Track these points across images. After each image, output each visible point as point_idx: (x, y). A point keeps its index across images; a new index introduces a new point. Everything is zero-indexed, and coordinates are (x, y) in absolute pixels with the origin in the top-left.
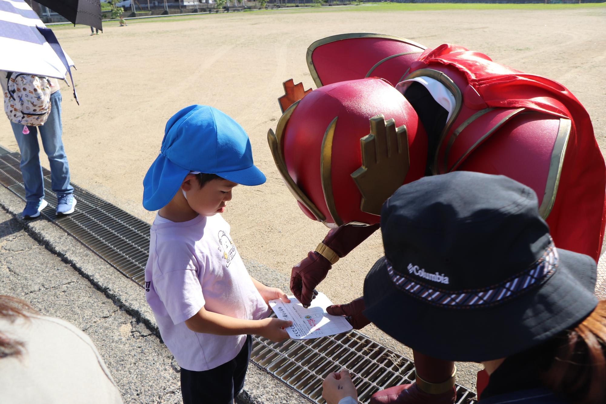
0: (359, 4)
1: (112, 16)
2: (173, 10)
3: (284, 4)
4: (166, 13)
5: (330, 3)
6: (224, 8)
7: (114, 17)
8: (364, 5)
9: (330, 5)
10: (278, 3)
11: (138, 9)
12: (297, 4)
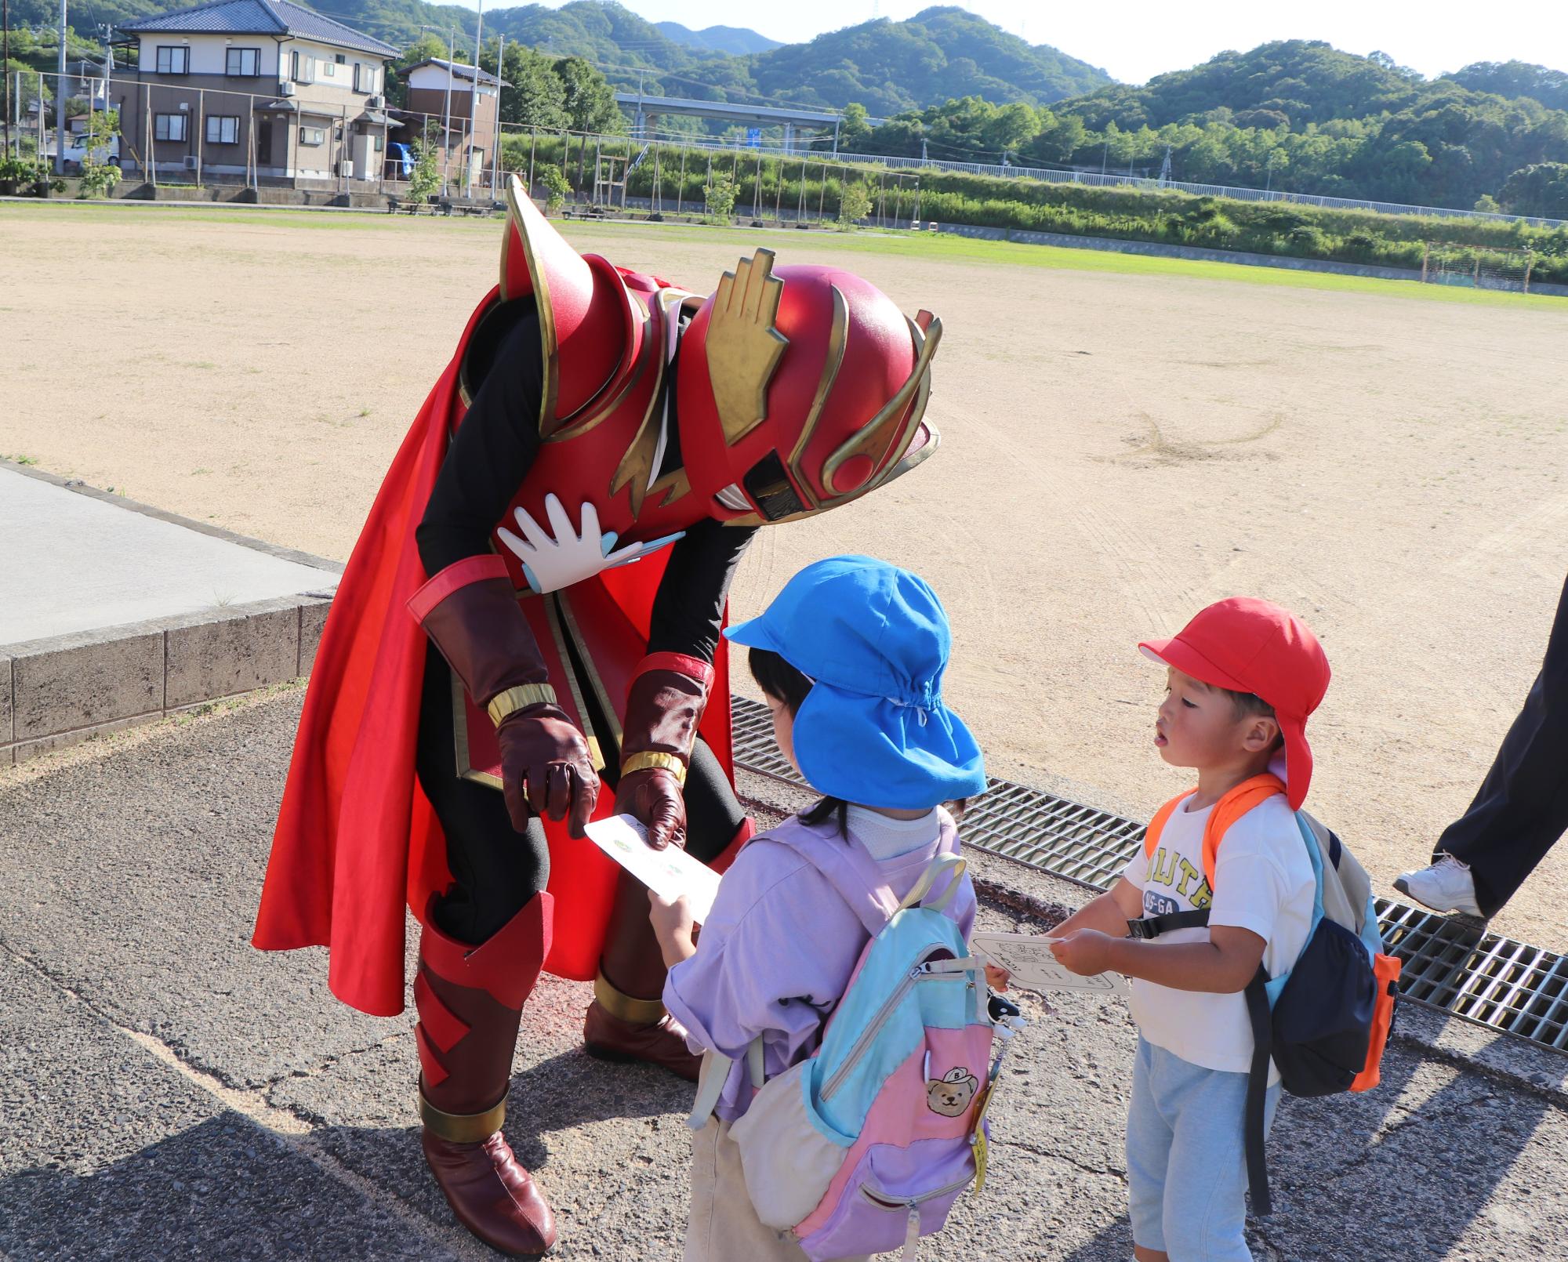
0: (847, 231)
1: (82, 188)
2: (270, 190)
3: (616, 208)
4: (248, 197)
5: (756, 219)
6: (433, 200)
7: (88, 192)
8: (861, 233)
9: (755, 225)
10: (598, 202)
11: (165, 176)
12: (655, 212)
